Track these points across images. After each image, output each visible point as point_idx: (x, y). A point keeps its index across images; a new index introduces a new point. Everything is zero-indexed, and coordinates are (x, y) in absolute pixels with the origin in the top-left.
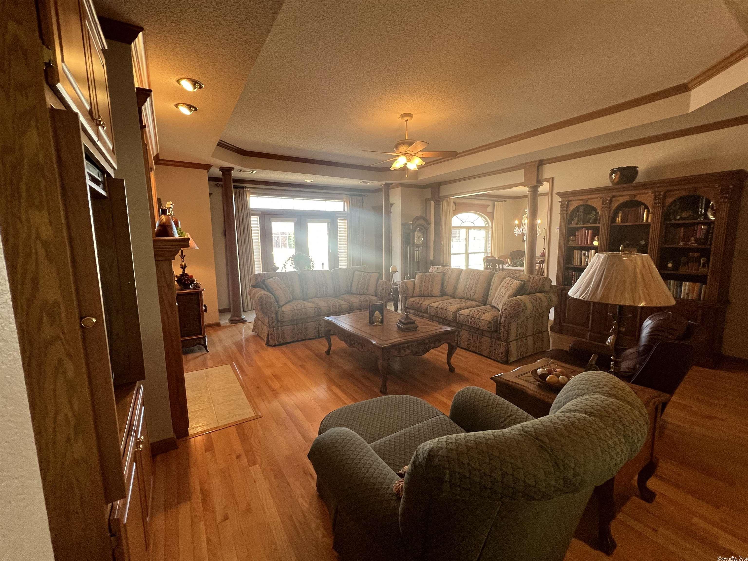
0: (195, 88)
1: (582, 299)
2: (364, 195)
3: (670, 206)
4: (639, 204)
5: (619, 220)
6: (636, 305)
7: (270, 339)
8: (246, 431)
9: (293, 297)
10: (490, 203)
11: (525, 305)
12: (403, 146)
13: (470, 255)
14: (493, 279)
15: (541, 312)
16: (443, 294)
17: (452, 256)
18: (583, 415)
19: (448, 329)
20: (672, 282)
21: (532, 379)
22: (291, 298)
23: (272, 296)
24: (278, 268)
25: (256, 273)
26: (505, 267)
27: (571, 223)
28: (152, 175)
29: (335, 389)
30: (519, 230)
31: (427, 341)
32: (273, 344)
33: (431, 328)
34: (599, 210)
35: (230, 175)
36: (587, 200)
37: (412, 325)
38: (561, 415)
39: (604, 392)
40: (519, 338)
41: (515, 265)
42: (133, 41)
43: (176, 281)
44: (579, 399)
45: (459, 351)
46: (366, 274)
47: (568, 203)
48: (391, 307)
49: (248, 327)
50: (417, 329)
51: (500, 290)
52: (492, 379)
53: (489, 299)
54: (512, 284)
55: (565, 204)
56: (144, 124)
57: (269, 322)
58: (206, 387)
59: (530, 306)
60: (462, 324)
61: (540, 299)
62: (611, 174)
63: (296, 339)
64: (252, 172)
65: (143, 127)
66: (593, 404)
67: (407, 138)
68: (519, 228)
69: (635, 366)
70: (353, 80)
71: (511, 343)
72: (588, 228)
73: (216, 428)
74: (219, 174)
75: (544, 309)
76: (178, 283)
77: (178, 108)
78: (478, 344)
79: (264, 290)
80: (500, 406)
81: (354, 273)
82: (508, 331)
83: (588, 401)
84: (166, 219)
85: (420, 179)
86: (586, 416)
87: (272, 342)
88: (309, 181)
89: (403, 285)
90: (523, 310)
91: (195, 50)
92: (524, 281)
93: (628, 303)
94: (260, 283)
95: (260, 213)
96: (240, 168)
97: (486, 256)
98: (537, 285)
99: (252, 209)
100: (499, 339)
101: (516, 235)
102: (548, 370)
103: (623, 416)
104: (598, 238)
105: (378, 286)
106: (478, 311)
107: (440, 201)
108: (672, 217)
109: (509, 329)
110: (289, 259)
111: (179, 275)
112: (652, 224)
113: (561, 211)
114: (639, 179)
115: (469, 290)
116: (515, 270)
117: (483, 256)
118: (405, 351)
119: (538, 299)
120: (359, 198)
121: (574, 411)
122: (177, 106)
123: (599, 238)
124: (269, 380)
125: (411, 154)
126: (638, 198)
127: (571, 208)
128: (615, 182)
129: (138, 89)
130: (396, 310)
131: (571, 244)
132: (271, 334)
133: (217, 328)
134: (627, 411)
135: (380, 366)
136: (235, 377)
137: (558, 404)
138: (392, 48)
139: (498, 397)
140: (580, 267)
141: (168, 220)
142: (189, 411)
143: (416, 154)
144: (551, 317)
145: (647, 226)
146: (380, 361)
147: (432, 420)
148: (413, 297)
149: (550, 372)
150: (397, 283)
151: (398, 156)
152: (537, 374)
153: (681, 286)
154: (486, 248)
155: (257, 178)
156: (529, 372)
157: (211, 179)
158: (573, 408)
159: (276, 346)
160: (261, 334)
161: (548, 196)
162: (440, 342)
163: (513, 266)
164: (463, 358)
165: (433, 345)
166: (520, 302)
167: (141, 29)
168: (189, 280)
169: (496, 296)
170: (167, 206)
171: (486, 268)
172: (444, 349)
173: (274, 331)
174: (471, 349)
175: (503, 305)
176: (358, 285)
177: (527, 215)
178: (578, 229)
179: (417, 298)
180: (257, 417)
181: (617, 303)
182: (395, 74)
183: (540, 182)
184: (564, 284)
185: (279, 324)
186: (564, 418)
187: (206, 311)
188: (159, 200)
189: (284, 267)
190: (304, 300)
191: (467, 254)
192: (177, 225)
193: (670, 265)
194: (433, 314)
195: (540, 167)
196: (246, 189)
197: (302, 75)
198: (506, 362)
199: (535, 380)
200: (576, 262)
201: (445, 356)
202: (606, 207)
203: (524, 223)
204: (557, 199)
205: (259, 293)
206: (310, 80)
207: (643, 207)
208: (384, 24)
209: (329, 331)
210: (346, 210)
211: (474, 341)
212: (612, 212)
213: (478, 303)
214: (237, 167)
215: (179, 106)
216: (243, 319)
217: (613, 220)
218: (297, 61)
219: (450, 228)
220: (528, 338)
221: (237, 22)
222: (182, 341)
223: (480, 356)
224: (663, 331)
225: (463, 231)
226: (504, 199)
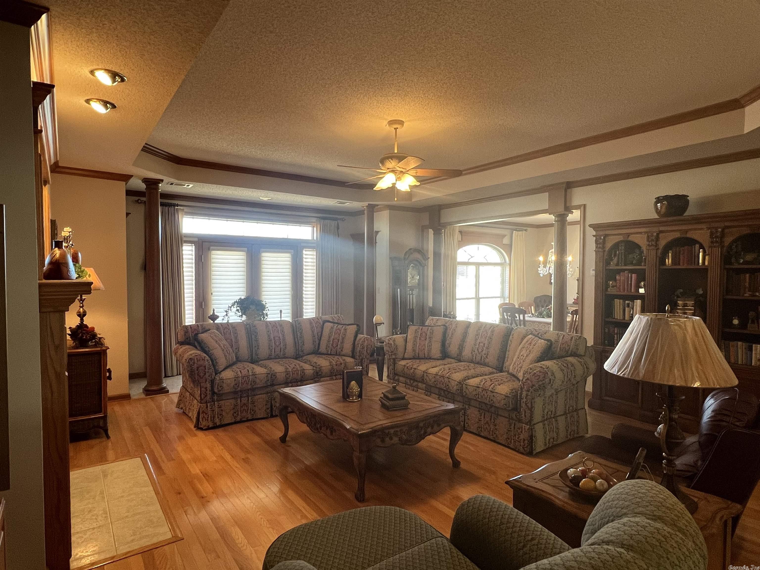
0: (114, 81)
1: (621, 375)
2: (340, 219)
3: (730, 247)
4: (693, 242)
5: (669, 261)
6: (689, 385)
7: (201, 419)
8: (158, 562)
9: (237, 358)
10: (507, 232)
11: (553, 374)
12: (391, 161)
13: (481, 300)
14: (511, 336)
15: (575, 382)
16: (445, 355)
17: (457, 301)
18: (618, 549)
19: (451, 406)
20: (740, 343)
21: (561, 484)
22: (235, 360)
23: (207, 358)
24: (218, 317)
25: (187, 324)
26: (527, 318)
27: (610, 263)
28: (46, 191)
29: (291, 495)
30: (545, 269)
31: (421, 425)
32: (205, 426)
33: (426, 405)
34: (644, 248)
35: (157, 188)
36: (628, 235)
37: (402, 402)
38: (590, 550)
39: (648, 512)
40: (547, 420)
41: (541, 315)
42: (33, 24)
43: (69, 334)
44: (615, 524)
45: (466, 436)
46: (340, 326)
47: (604, 238)
48: (373, 373)
49: (172, 402)
50: (409, 406)
51: (521, 351)
52: (507, 483)
53: (506, 364)
54: (535, 344)
55: (601, 239)
56: (39, 128)
57: (201, 394)
58: (102, 493)
59: (559, 375)
60: (470, 399)
61: (572, 365)
62: (656, 203)
63: (238, 419)
64: (188, 186)
65: (38, 132)
66: (633, 532)
67: (396, 151)
68: (545, 267)
69: (696, 462)
70: (327, 78)
71: (536, 426)
72: (632, 271)
73: (113, 557)
74: (143, 186)
75: (578, 379)
76: (71, 338)
77: (89, 104)
78: (492, 427)
79: (196, 348)
80: (518, 525)
81: (323, 324)
82: (531, 409)
83: (626, 528)
84: (60, 254)
85: (413, 200)
86: (622, 550)
87: (203, 424)
88: (265, 199)
89: (391, 342)
90: (550, 380)
91: (117, 36)
92: (550, 340)
93: (679, 383)
94: (191, 339)
95: (196, 239)
96: (172, 180)
97: (502, 302)
98: (568, 346)
99: (184, 234)
100: (520, 421)
101: (541, 275)
102: (582, 471)
103: (671, 550)
104: (644, 285)
105: (356, 343)
106: (491, 380)
107: (440, 230)
108: (733, 260)
109: (532, 407)
110: (233, 305)
111: (74, 326)
112: (709, 268)
113: (596, 247)
114: (691, 211)
115: (480, 350)
116: (540, 323)
117: (499, 301)
118: (391, 439)
119: (570, 366)
120: (334, 223)
121: (608, 543)
122: (88, 101)
123: (646, 284)
124: (196, 481)
125: (402, 172)
126: (690, 235)
127: (609, 245)
128: (662, 213)
129: (35, 83)
130: (381, 378)
131: (612, 291)
132: (203, 412)
133: (125, 402)
134: (676, 542)
135: (355, 461)
136: (147, 478)
137: (591, 527)
138: (377, 43)
139: (516, 510)
140: (623, 321)
141: (63, 256)
142: (72, 531)
143: (408, 171)
144: (589, 387)
145: (704, 270)
146: (356, 454)
147: (425, 546)
148: (404, 359)
149: (584, 474)
150: (383, 339)
151: (385, 173)
152: (567, 477)
153: (751, 350)
154: (503, 291)
155: (196, 193)
156: (556, 473)
157: (130, 193)
158: (607, 537)
159: (208, 429)
160: (189, 412)
161: (579, 226)
162: (439, 425)
163: (538, 317)
164: (471, 448)
165: (429, 430)
166: (547, 370)
167: (46, 10)
168: (88, 334)
169: (514, 359)
170: (63, 234)
171: (503, 320)
172: (446, 434)
173: (207, 407)
174: (482, 434)
175: (524, 374)
176: (329, 341)
177: (553, 250)
178: (619, 272)
179: (410, 361)
180: (176, 540)
181: (665, 383)
182: (381, 73)
183: (568, 209)
184: (603, 344)
185: (215, 398)
186: (593, 554)
187: (110, 378)
188: (53, 223)
189: (227, 315)
190: (253, 362)
191: (478, 299)
192: (75, 259)
193: (736, 322)
194: (431, 383)
195: (569, 191)
196: (179, 207)
197: (260, 70)
198: (530, 453)
199: (565, 486)
200: (618, 315)
201: (447, 444)
202: (652, 245)
203: (550, 260)
204: (591, 232)
205: (188, 354)
206: (270, 76)
207: (697, 246)
208: (366, 16)
209: (286, 408)
210: (315, 238)
211: (487, 423)
212: (660, 251)
213: (491, 369)
214: (166, 179)
215: (91, 102)
216: (165, 388)
217: (663, 262)
218: (253, 53)
219: (455, 264)
220: (559, 418)
221: (175, 8)
222: (70, 422)
223: (495, 444)
224: (729, 416)
225: (472, 269)
226: (525, 228)
